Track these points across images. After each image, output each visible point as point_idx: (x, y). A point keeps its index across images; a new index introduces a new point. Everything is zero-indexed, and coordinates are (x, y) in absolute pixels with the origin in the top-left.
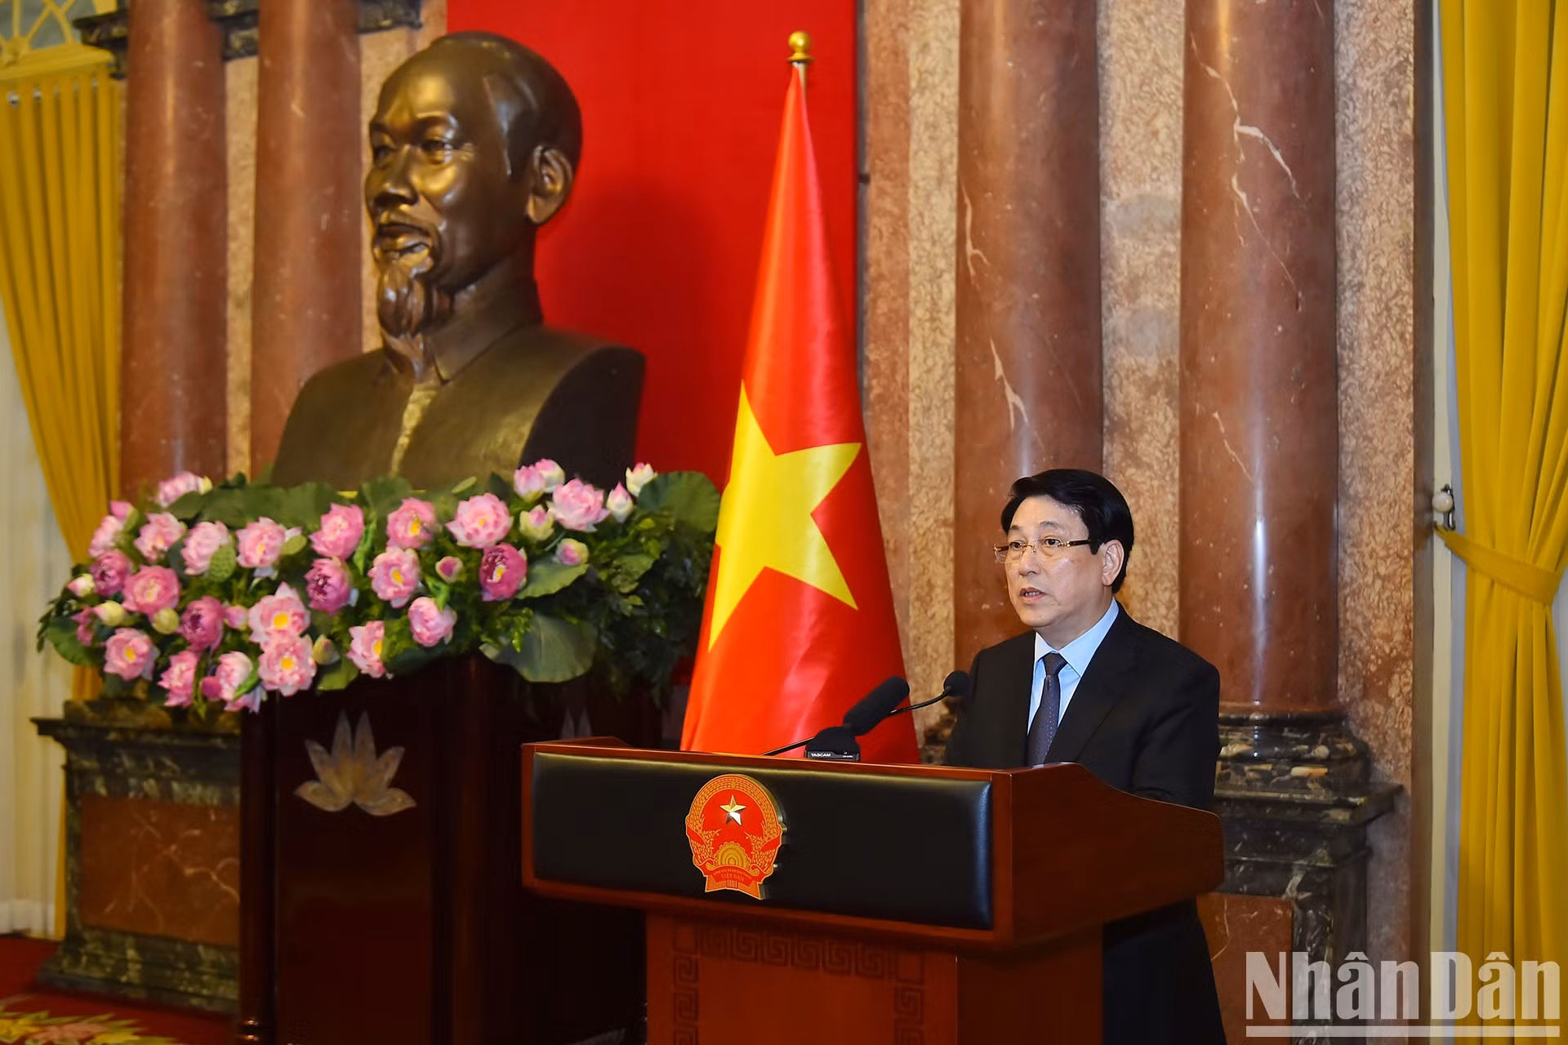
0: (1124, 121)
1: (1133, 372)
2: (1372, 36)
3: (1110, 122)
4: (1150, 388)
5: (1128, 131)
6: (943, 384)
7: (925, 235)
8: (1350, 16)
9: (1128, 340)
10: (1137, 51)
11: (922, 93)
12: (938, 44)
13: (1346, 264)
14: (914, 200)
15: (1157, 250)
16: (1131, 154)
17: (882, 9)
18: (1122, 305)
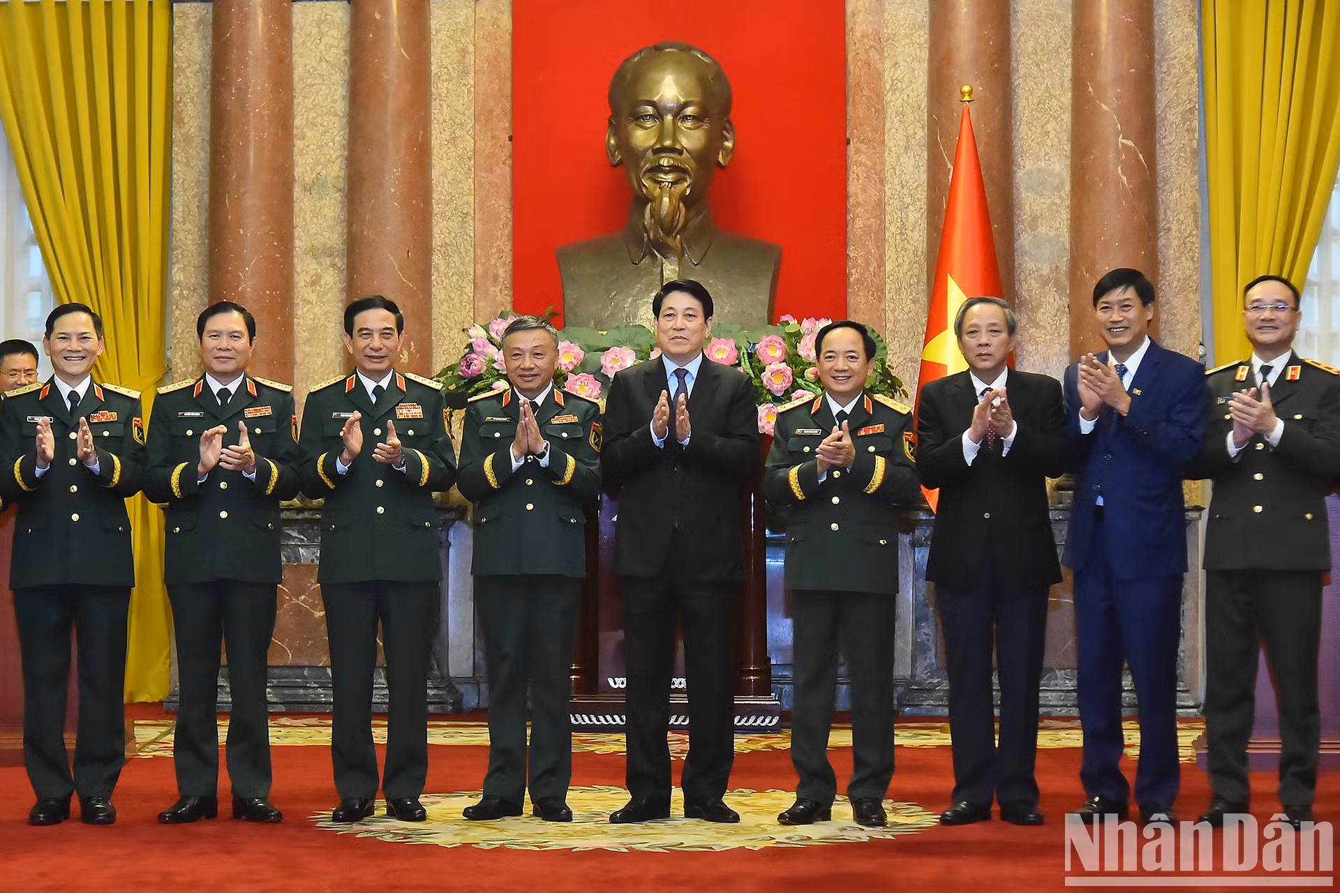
0: (1028, 124)
1: (1034, 272)
2: (1176, 91)
3: (1018, 123)
4: (1044, 282)
5: (1030, 130)
6: (909, 274)
7: (896, 182)
8: (1162, 79)
9: (1031, 254)
10: (1036, 84)
11: (894, 93)
12: (904, 63)
13: (1162, 217)
14: (889, 159)
15: (1049, 201)
16: (1033, 144)
17: (858, 34)
18: (1027, 232)
